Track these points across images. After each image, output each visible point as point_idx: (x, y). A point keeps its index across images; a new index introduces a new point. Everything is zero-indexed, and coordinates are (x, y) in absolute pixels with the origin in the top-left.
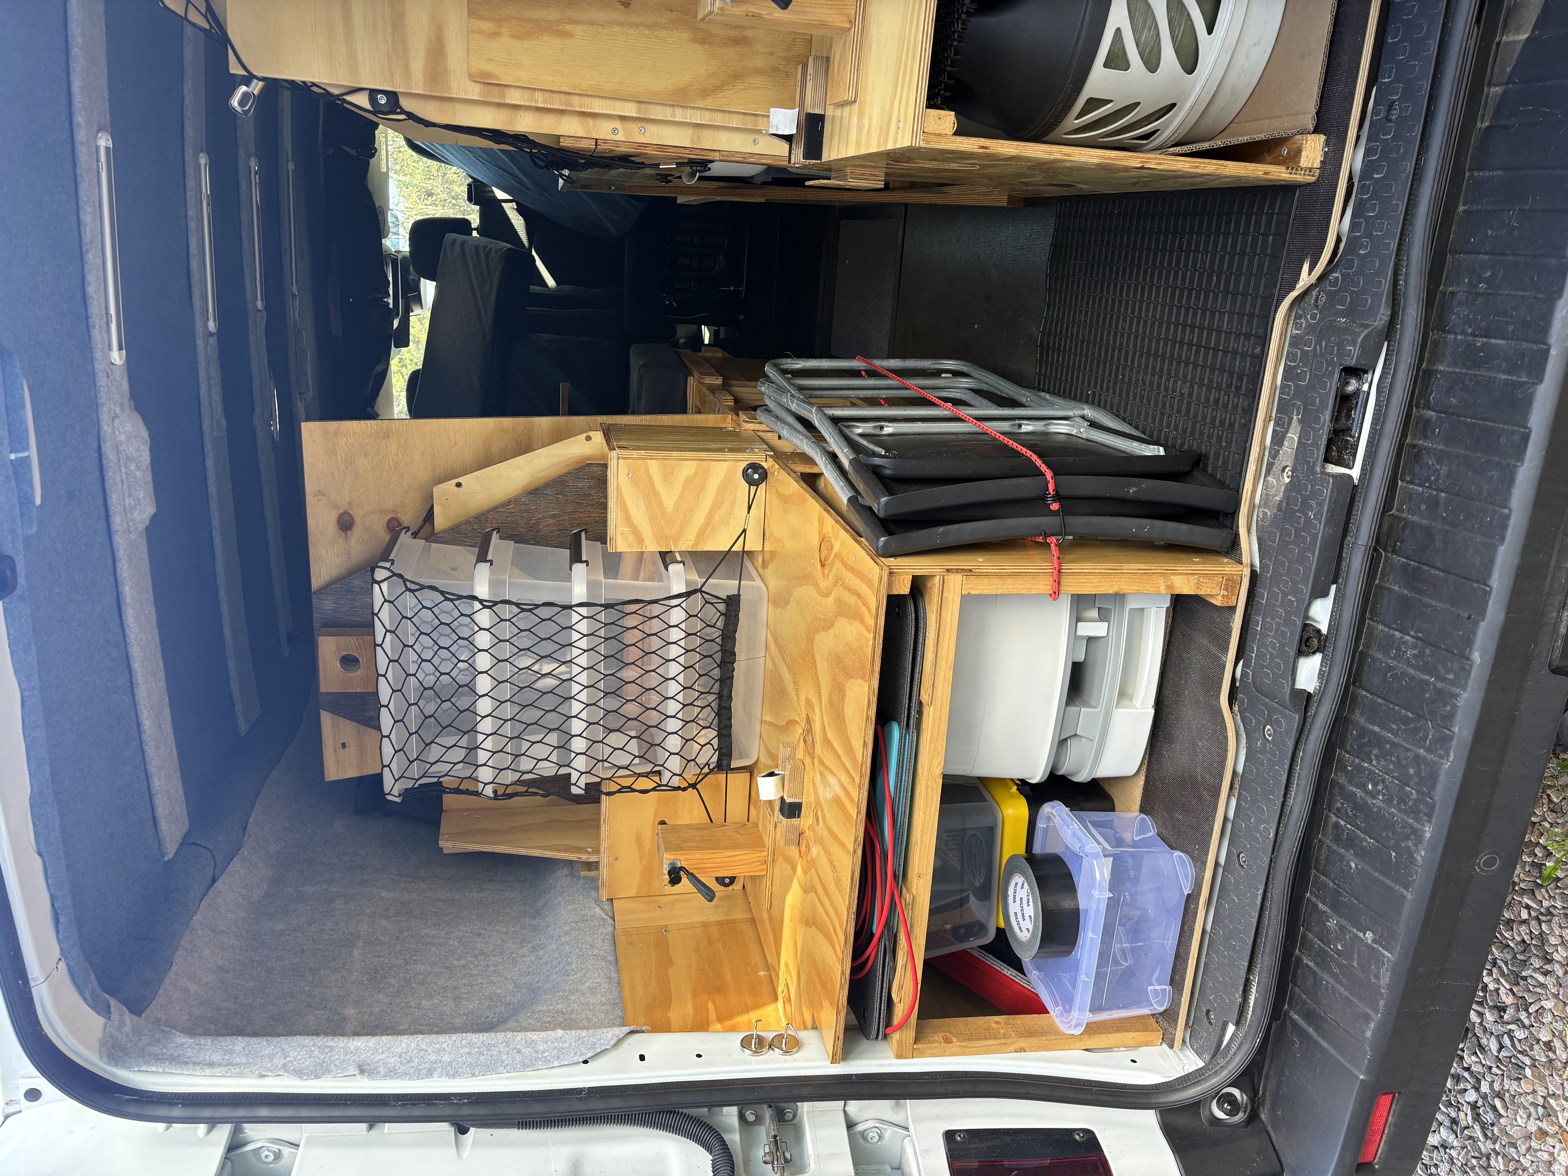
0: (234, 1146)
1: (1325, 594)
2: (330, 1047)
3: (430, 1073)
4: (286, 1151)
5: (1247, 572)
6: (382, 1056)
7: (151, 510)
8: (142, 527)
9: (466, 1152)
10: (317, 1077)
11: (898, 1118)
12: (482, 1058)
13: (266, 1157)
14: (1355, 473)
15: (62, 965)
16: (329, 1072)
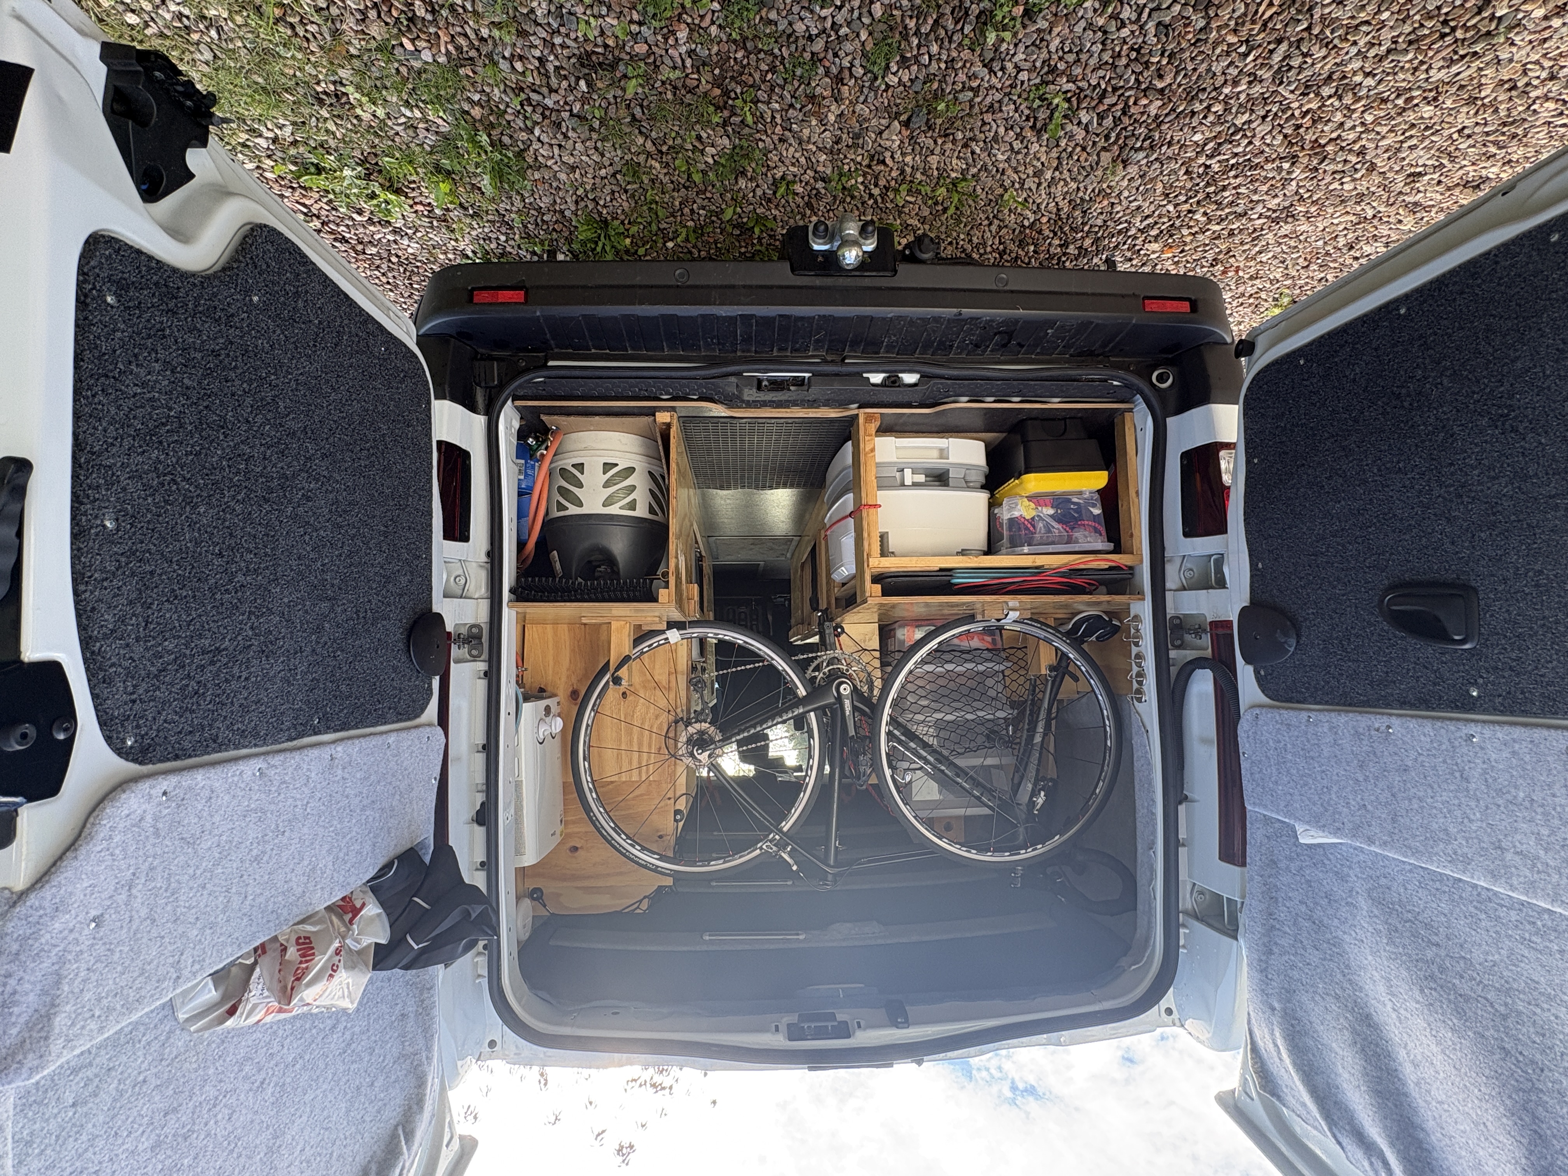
0: (1194, 915)
1: (868, 379)
2: (1141, 861)
3: (1153, 814)
4: (1197, 889)
5: (862, 410)
6: (1145, 837)
9: (1196, 797)
10: (1156, 870)
11: (1178, 562)
13: (1201, 899)
14: (807, 375)
15: (1096, 993)
16: (1153, 864)
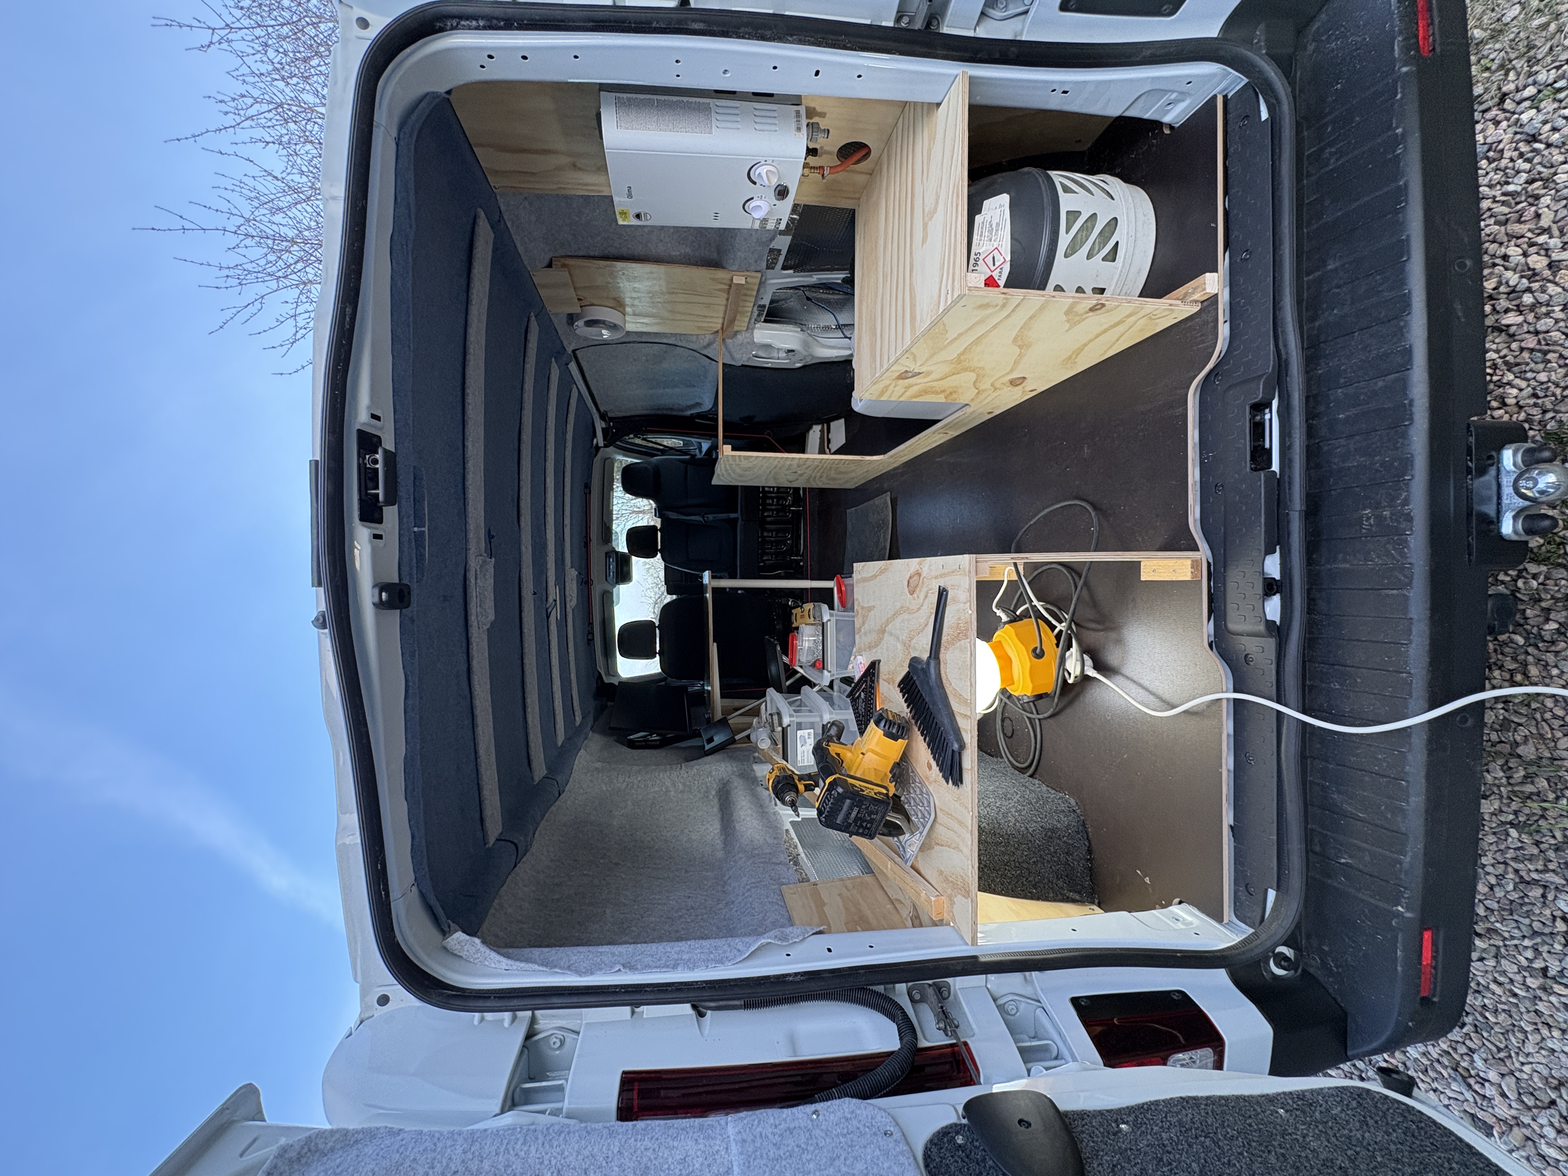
0: (530, 1035)
1: (1273, 552)
2: (601, 953)
4: (570, 1037)
5: (1204, 560)
6: (638, 958)
7: (492, 617)
8: (485, 628)
10: (592, 974)
11: (1027, 990)
12: (712, 956)
13: (554, 1043)
15: (414, 889)
16: (601, 969)
